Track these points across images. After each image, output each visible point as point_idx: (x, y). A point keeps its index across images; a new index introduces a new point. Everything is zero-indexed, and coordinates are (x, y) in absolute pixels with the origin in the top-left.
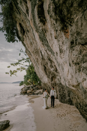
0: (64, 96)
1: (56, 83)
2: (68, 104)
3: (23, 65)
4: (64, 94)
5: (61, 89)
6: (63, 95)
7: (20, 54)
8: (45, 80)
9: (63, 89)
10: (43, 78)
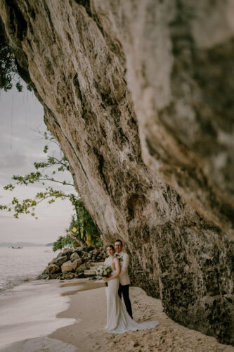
0: (183, 287)
1: (146, 227)
2: (208, 334)
3: (52, 180)
4: (184, 280)
5: (171, 254)
6: (179, 285)
7: (46, 148)
8: (108, 222)
9: (179, 251)
10: (103, 213)
